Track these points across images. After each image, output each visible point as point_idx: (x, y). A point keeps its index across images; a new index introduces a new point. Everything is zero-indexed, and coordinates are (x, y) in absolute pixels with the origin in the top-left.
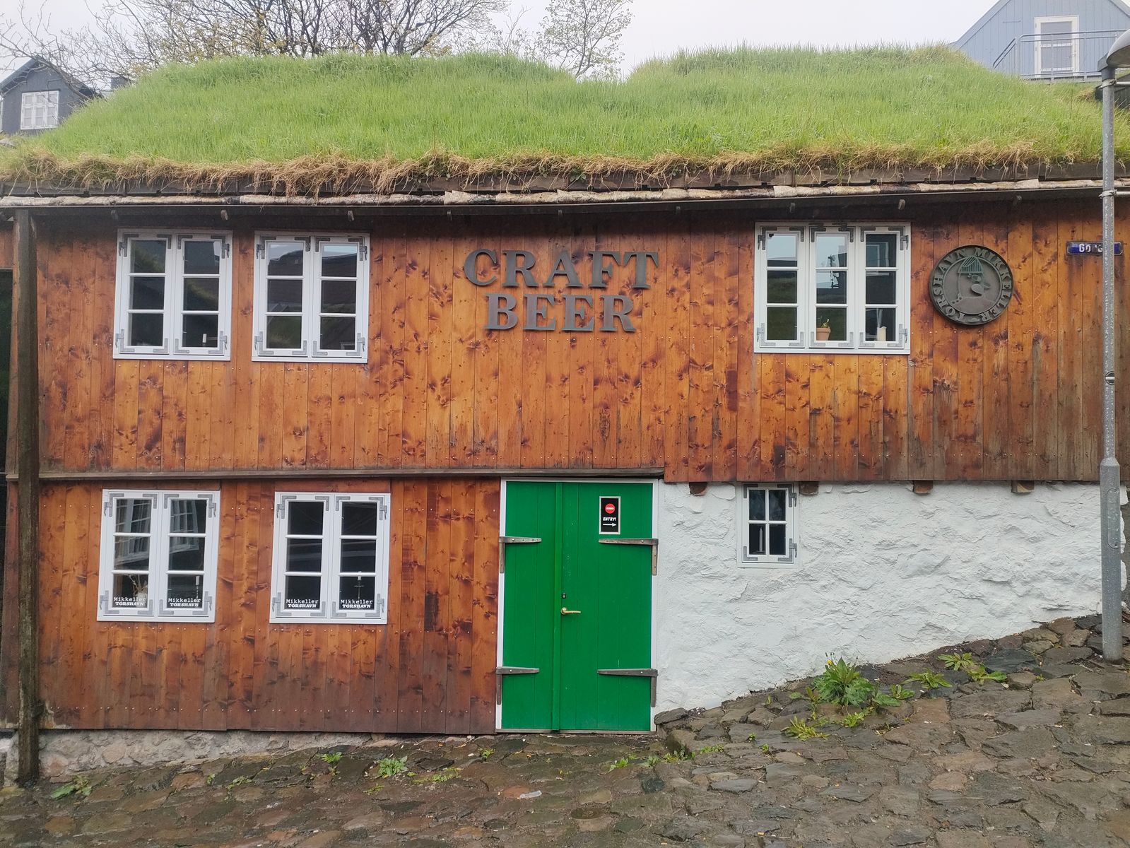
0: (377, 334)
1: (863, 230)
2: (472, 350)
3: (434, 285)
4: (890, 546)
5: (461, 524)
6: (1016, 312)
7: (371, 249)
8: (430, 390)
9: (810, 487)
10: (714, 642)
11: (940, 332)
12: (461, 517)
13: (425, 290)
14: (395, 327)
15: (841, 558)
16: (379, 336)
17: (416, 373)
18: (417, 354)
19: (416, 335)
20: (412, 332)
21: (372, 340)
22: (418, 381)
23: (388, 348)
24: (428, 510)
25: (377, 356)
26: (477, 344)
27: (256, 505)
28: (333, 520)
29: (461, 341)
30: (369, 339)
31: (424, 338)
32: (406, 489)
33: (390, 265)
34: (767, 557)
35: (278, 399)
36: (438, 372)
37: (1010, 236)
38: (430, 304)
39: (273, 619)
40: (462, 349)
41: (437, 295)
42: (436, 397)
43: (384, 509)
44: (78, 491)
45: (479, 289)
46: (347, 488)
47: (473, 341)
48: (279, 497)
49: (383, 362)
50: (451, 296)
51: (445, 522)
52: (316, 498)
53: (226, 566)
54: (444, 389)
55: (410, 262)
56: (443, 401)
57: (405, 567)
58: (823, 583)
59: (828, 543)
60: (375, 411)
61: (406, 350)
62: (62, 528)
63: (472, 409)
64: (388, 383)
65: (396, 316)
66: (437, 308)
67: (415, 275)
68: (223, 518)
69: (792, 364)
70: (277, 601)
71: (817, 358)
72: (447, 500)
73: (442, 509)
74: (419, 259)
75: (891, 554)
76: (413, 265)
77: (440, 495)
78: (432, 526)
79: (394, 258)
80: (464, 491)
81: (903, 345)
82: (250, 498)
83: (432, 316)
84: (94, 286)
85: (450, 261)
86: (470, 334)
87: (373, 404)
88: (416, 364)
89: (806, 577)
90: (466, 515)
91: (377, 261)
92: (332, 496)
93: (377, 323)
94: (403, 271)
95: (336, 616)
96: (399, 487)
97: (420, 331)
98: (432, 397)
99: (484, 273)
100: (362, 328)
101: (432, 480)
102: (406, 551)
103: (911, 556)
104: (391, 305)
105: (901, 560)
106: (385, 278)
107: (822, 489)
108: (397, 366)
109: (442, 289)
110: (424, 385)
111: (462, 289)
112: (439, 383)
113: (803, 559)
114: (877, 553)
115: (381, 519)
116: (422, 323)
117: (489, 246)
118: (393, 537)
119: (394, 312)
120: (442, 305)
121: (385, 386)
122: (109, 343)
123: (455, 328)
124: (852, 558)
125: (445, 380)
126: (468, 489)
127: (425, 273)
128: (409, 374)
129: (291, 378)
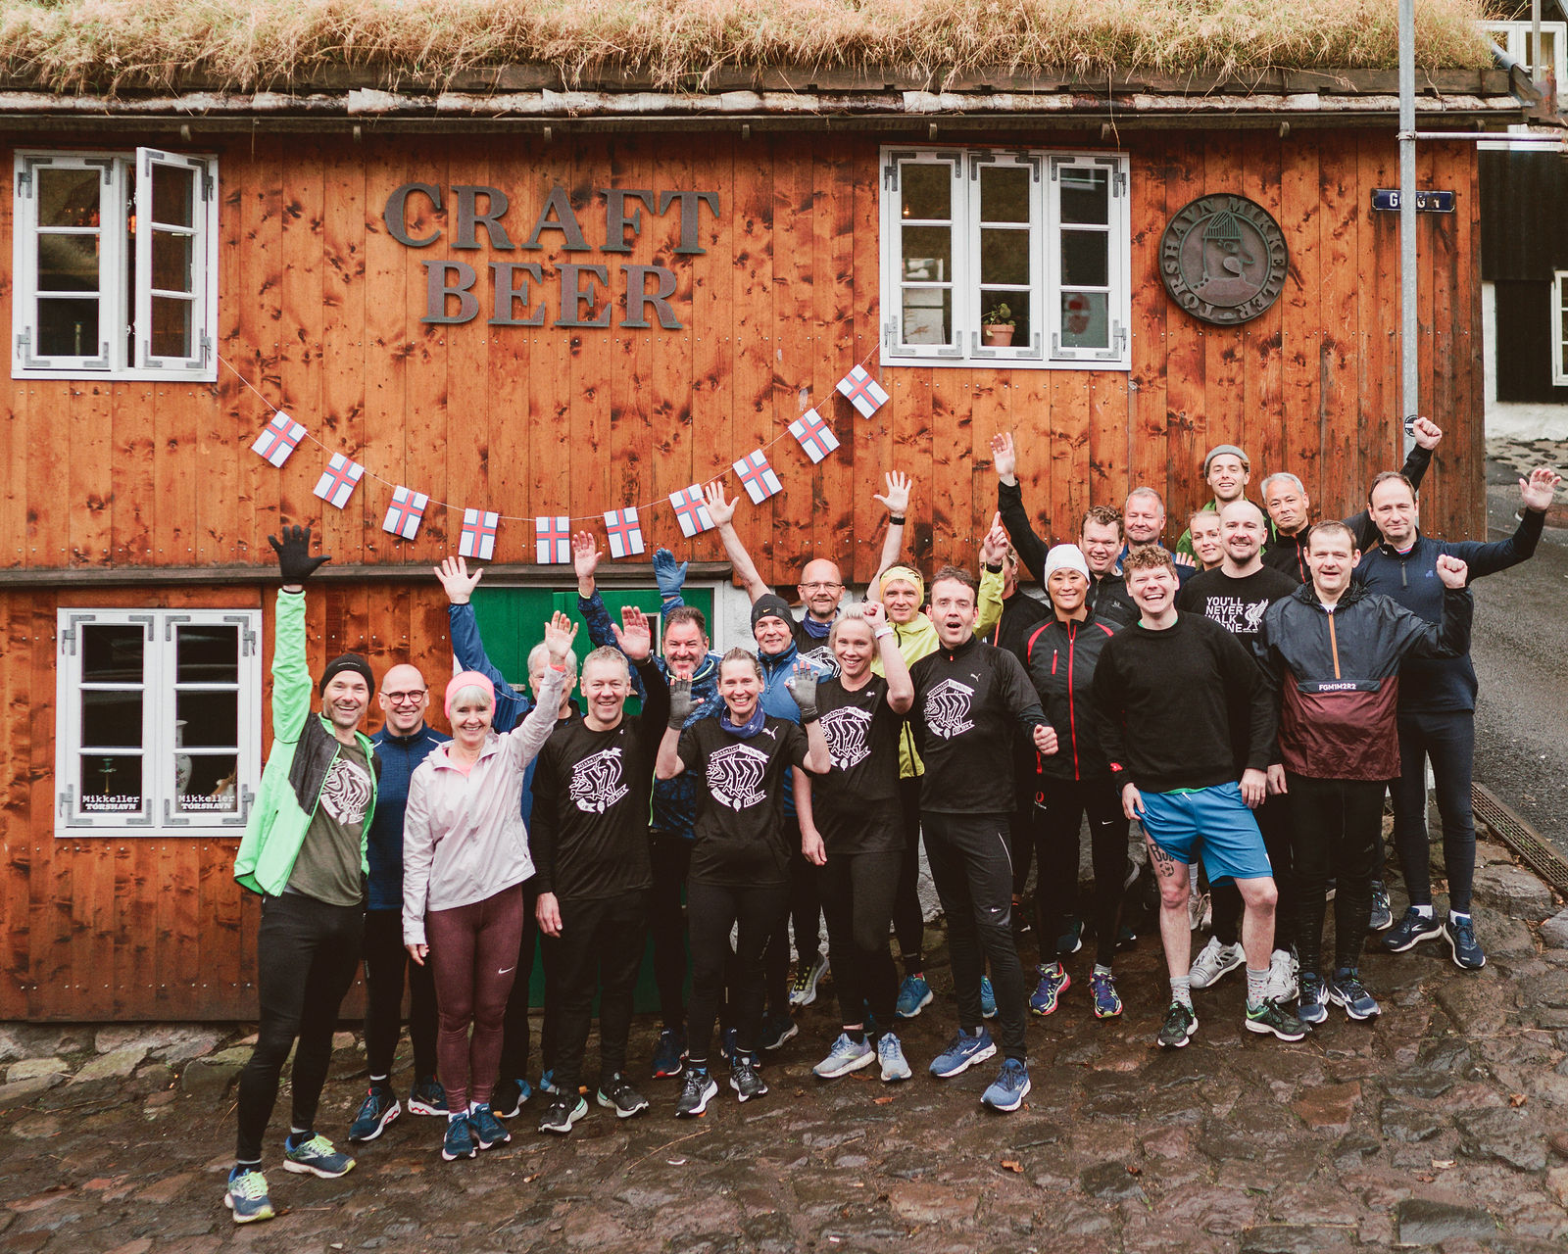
0: (235, 331)
1: (1056, 160)
2: (400, 359)
3: (335, 246)
5: (385, 662)
6: (1294, 303)
7: (221, 181)
8: (327, 430)
11: (1179, 336)
12: (385, 649)
13: (316, 253)
14: (263, 318)
16: (235, 333)
17: (302, 397)
18: (304, 366)
19: (302, 332)
20: (294, 327)
21: (224, 341)
22: (307, 413)
23: (252, 355)
24: (328, 637)
25: (233, 370)
26: (409, 349)
27: (24, 631)
28: (160, 659)
29: (380, 342)
30: (220, 339)
31: (314, 338)
33: (254, 209)
35: (60, 446)
36: (342, 399)
38: (324, 278)
39: (61, 830)
40: (382, 358)
41: (337, 262)
42: (339, 441)
43: (251, 637)
45: (410, 252)
46: (184, 601)
47: (402, 342)
48: (64, 617)
49: (244, 380)
50: (362, 264)
52: (131, 618)
54: (352, 427)
55: (290, 204)
56: (351, 448)
60: (231, 466)
61: (284, 358)
63: (402, 462)
64: (254, 417)
65: (267, 299)
66: (338, 286)
67: (299, 227)
69: (944, 387)
70: (67, 799)
71: (984, 376)
72: (361, 621)
73: (353, 637)
74: (305, 199)
76: (295, 209)
77: (347, 612)
79: (261, 196)
80: (389, 603)
81: (1119, 355)
82: (13, 619)
83: (330, 300)
85: (359, 203)
86: (396, 330)
87: (228, 453)
88: (303, 383)
90: (395, 645)
91: (232, 203)
92: (160, 616)
93: (233, 311)
94: (275, 222)
95: (170, 823)
97: (308, 323)
98: (331, 441)
99: (420, 223)
100: (205, 320)
101: (334, 587)
104: (257, 279)
106: (246, 231)
108: (269, 387)
109: (346, 252)
110: (316, 420)
111: (381, 250)
112: (344, 416)
115: (245, 654)
116: (312, 311)
117: (428, 178)
119: (261, 292)
120: (347, 279)
121: (249, 421)
123: (369, 319)
125: (354, 412)
126: (399, 600)
127: (316, 224)
128: (290, 400)
129: (81, 409)
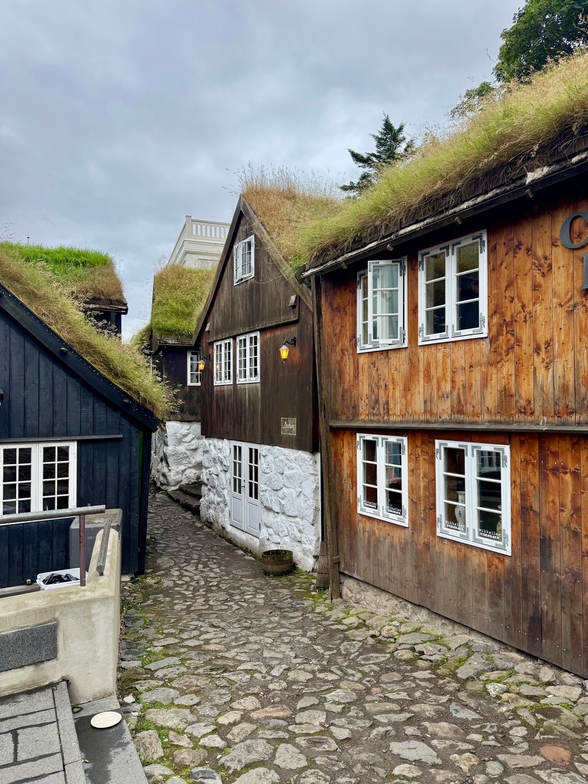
2: (570, 313)
3: (537, 259)
5: (568, 478)
7: (488, 242)
8: (535, 355)
12: (568, 471)
13: (529, 265)
14: (507, 303)
16: (495, 312)
17: (524, 340)
18: (524, 323)
19: (523, 307)
20: (520, 305)
21: (490, 317)
22: (527, 347)
23: (502, 322)
24: (540, 462)
25: (494, 330)
26: (575, 306)
27: (426, 448)
28: (470, 464)
29: (561, 306)
31: (530, 308)
32: (521, 443)
33: (501, 250)
35: (433, 371)
36: (542, 336)
39: (439, 534)
40: (561, 312)
41: (539, 267)
42: (541, 360)
43: (505, 459)
44: (348, 433)
45: (575, 252)
47: (571, 302)
48: (437, 442)
49: (499, 333)
50: (550, 266)
51: (555, 474)
52: (459, 445)
53: (412, 489)
54: (547, 352)
55: (517, 244)
56: (547, 363)
57: (523, 512)
60: (494, 376)
61: (516, 321)
63: (573, 369)
64: (503, 352)
65: (508, 294)
66: (539, 279)
67: (521, 254)
68: (409, 455)
70: (440, 521)
72: (555, 455)
73: (551, 463)
74: (523, 239)
76: (519, 246)
77: (549, 449)
78: (544, 477)
79: (505, 244)
80: (569, 446)
82: (422, 443)
83: (536, 287)
84: (349, 311)
85: (548, 234)
86: (569, 297)
87: (493, 370)
88: (525, 334)
90: (572, 469)
91: (492, 251)
92: (470, 445)
93: (494, 302)
94: (511, 254)
95: (476, 540)
96: (516, 440)
97: (526, 302)
98: (537, 360)
99: (580, 235)
100: (483, 310)
101: (543, 438)
102: (524, 496)
104: (504, 284)
106: (499, 262)
108: (509, 336)
109: (543, 261)
110: (530, 350)
111: (560, 257)
112: (543, 347)
115: (503, 467)
116: (527, 293)
117: (584, 208)
118: (513, 482)
119: (506, 290)
120: (543, 275)
121: (501, 354)
122: (356, 345)
123: (555, 294)
125: (548, 344)
126: (574, 445)
127: (528, 250)
128: (519, 341)
129: (440, 355)
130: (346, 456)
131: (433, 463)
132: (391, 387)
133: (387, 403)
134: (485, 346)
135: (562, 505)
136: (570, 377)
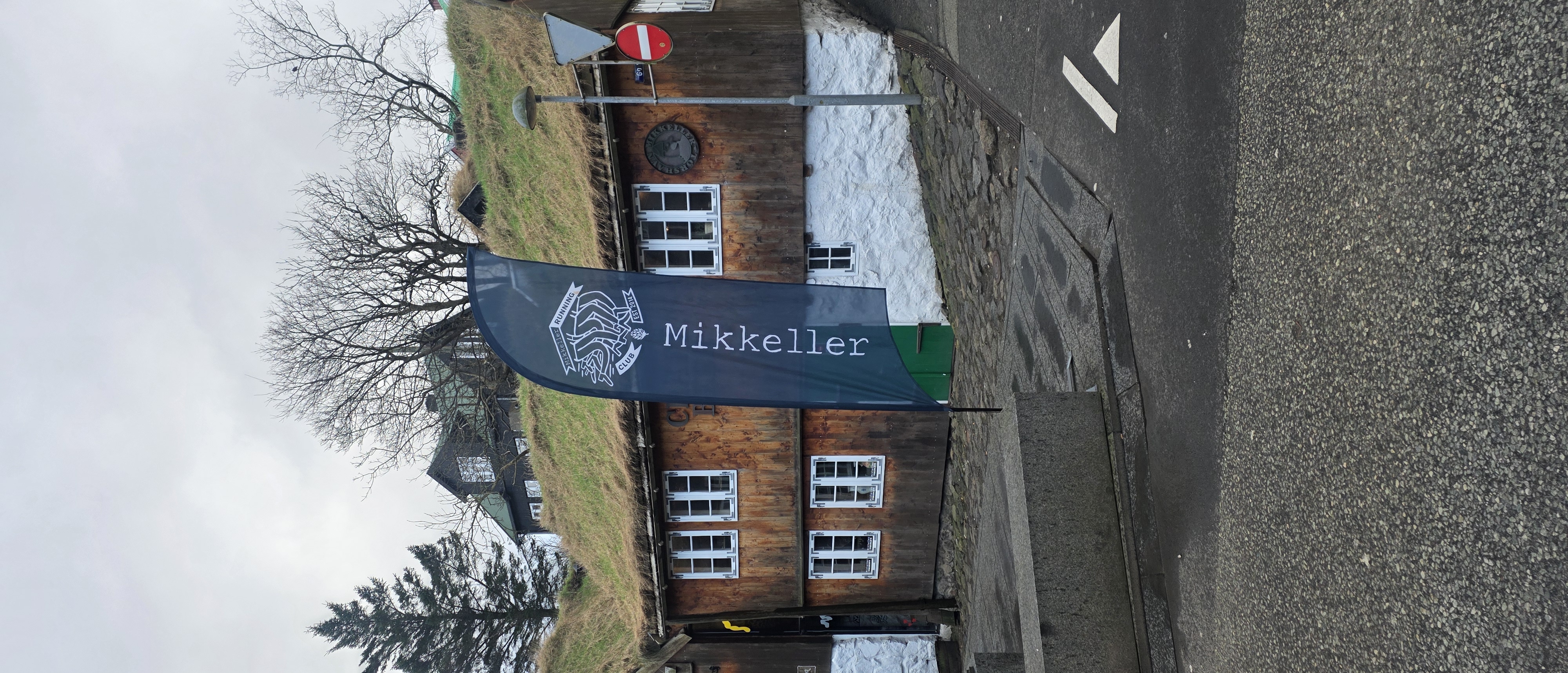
0: (719, 465)
1: (638, 213)
2: (727, 421)
3: (690, 440)
4: (846, 188)
5: (829, 422)
6: (687, 117)
7: (672, 470)
8: (751, 440)
9: (808, 238)
10: (904, 287)
11: (704, 166)
12: (824, 423)
13: (693, 444)
14: (715, 458)
15: (854, 218)
17: (741, 447)
18: (730, 447)
19: (719, 448)
21: (723, 469)
22: (746, 446)
23: (728, 460)
24: (821, 437)
25: (733, 466)
26: (723, 419)
27: (817, 516)
28: (825, 482)
29: (722, 426)
31: (721, 444)
32: (809, 449)
33: (678, 461)
34: (852, 258)
35: (758, 509)
36: (739, 436)
37: (635, 121)
38: (701, 441)
39: (881, 506)
40: (726, 426)
41: (695, 438)
42: (755, 437)
43: (820, 458)
44: (809, 589)
45: (690, 418)
46: (808, 475)
47: (721, 421)
48: (812, 506)
49: (735, 463)
50: (696, 432)
51: (828, 429)
52: (813, 489)
53: (850, 527)
54: (750, 434)
57: (854, 448)
58: (869, 227)
59: (844, 226)
60: (764, 465)
61: (728, 452)
62: (829, 595)
64: (748, 459)
65: (709, 457)
66: (703, 438)
67: (684, 449)
68: (824, 529)
69: (729, 253)
70: (870, 505)
71: (725, 239)
72: (815, 429)
73: (821, 431)
74: (675, 447)
75: (852, 188)
76: (678, 450)
77: (812, 433)
78: (831, 436)
79: (675, 459)
80: (810, 422)
81: (714, 188)
82: (814, 518)
83: (708, 440)
84: (700, 587)
85: (675, 433)
86: (717, 422)
87: (760, 466)
88: (737, 447)
89: (865, 237)
90: (822, 420)
91: (678, 467)
92: (812, 482)
93: (713, 466)
94: (682, 456)
95: (879, 479)
96: (807, 452)
97: (717, 446)
98: (755, 439)
99: (681, 416)
100: (717, 473)
101: (804, 437)
102: (844, 448)
103: (853, 175)
104: (703, 460)
105: (855, 180)
106: (687, 463)
107: (809, 230)
108: (738, 456)
109: (692, 436)
110: (748, 443)
111: (691, 427)
112: (747, 436)
113: (851, 239)
114: (851, 196)
115: (826, 459)
116: (712, 445)
117: (665, 414)
118: (836, 454)
119: (707, 458)
120: (701, 436)
121: (750, 461)
122: (731, 580)
123: (714, 429)
124: (854, 211)
125: (745, 433)
126: (809, 419)
127: (683, 445)
128: (742, 451)
129: (746, 504)
130: (830, 590)
131: (829, 510)
132: (769, 545)
133: (782, 548)
134: (743, 472)
135: (847, 426)
136: (766, 421)
